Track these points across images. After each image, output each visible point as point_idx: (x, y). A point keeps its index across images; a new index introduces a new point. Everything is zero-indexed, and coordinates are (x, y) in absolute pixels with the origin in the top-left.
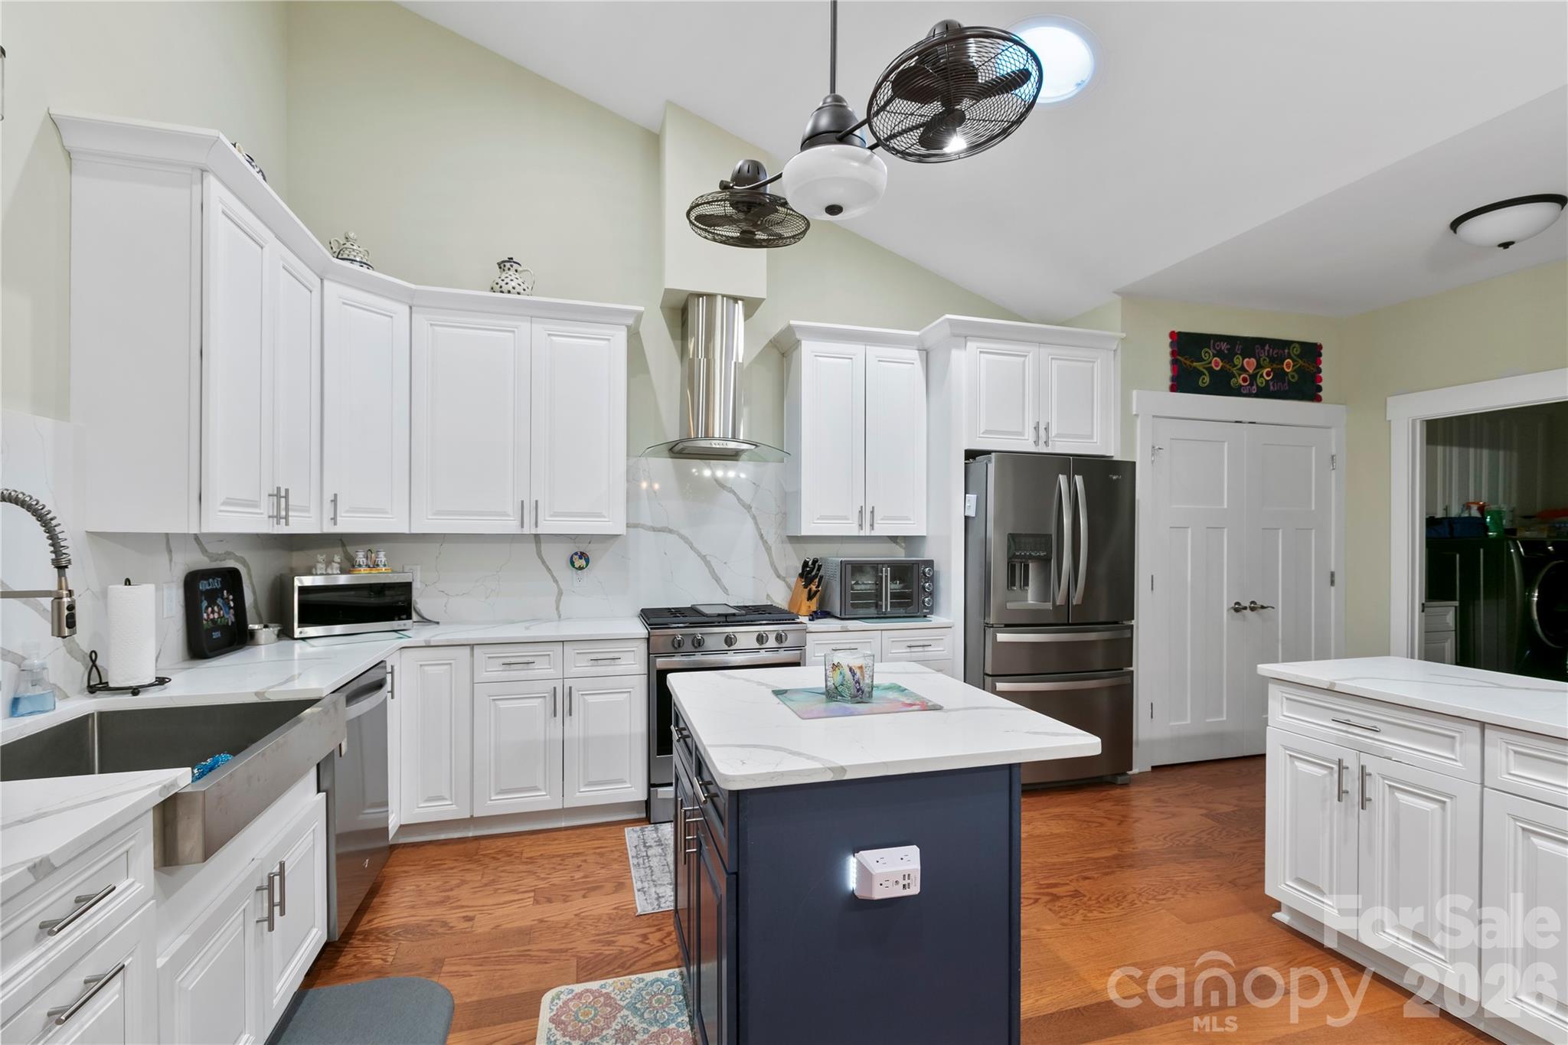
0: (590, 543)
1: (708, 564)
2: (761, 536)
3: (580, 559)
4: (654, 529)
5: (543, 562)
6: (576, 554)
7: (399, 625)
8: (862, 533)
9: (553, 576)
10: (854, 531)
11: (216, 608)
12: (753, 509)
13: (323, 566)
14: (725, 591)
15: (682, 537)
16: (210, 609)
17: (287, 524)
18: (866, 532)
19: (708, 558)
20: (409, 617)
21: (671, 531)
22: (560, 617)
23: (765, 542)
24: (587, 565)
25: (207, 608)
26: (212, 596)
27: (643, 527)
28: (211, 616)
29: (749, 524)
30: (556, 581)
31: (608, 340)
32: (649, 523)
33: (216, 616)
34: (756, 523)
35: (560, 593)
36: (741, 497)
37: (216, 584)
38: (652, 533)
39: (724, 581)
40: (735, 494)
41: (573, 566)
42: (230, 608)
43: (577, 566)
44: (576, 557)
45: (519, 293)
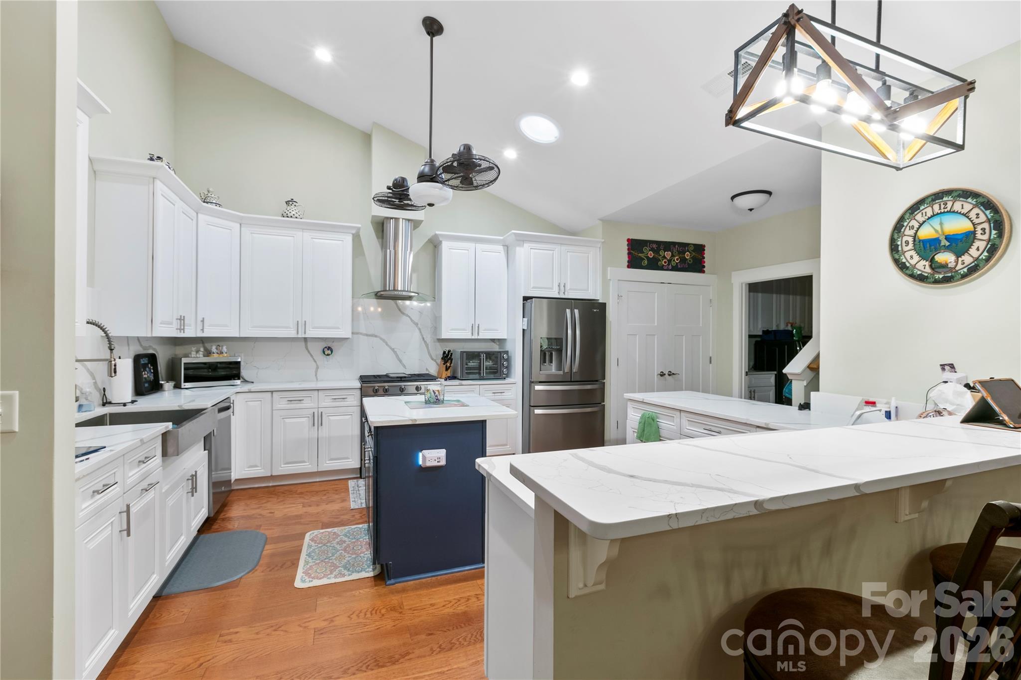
0: (333, 342)
1: (395, 352)
2: (423, 339)
3: (328, 350)
4: (367, 335)
5: (309, 352)
6: (326, 347)
7: (234, 382)
8: (473, 337)
9: (314, 359)
10: (470, 337)
11: (146, 373)
12: (419, 325)
13: (195, 353)
14: (404, 366)
15: (381, 339)
16: (143, 373)
17: (184, 332)
18: (475, 337)
19: (395, 350)
20: (239, 379)
21: (376, 336)
22: (317, 379)
23: (425, 342)
24: (332, 353)
26: (144, 367)
27: (361, 334)
28: (144, 376)
29: (417, 333)
30: (315, 362)
31: (342, 241)
32: (365, 332)
33: (146, 376)
34: (421, 332)
35: (317, 368)
36: (413, 319)
37: (147, 360)
38: (366, 337)
39: (404, 362)
40: (409, 317)
41: (324, 354)
42: (153, 373)
43: (326, 353)
44: (326, 349)
45: (296, 218)
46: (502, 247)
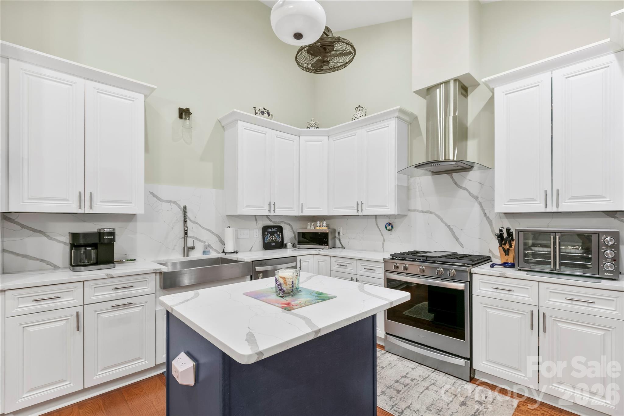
0: (395, 219)
1: (451, 230)
2: (485, 214)
3: (390, 226)
4: (423, 212)
5: (378, 227)
6: (387, 224)
7: (324, 247)
8: (549, 210)
9: (381, 233)
10: (542, 210)
11: (274, 237)
12: (479, 198)
13: (310, 226)
14: (462, 245)
15: (437, 215)
16: (271, 237)
17: (275, 212)
18: (553, 209)
19: (451, 227)
21: (431, 213)
22: (384, 251)
23: (488, 218)
24: (392, 229)
25: (270, 236)
26: (272, 234)
27: (417, 211)
28: (272, 239)
29: (477, 207)
30: (382, 235)
31: (388, 126)
32: (420, 209)
33: (273, 239)
34: (481, 206)
35: (384, 241)
36: (471, 192)
37: (275, 230)
38: (422, 214)
39: (461, 240)
40: (467, 190)
41: (386, 229)
42: (280, 237)
43: (388, 229)
44: (388, 225)
46: (613, 54)
